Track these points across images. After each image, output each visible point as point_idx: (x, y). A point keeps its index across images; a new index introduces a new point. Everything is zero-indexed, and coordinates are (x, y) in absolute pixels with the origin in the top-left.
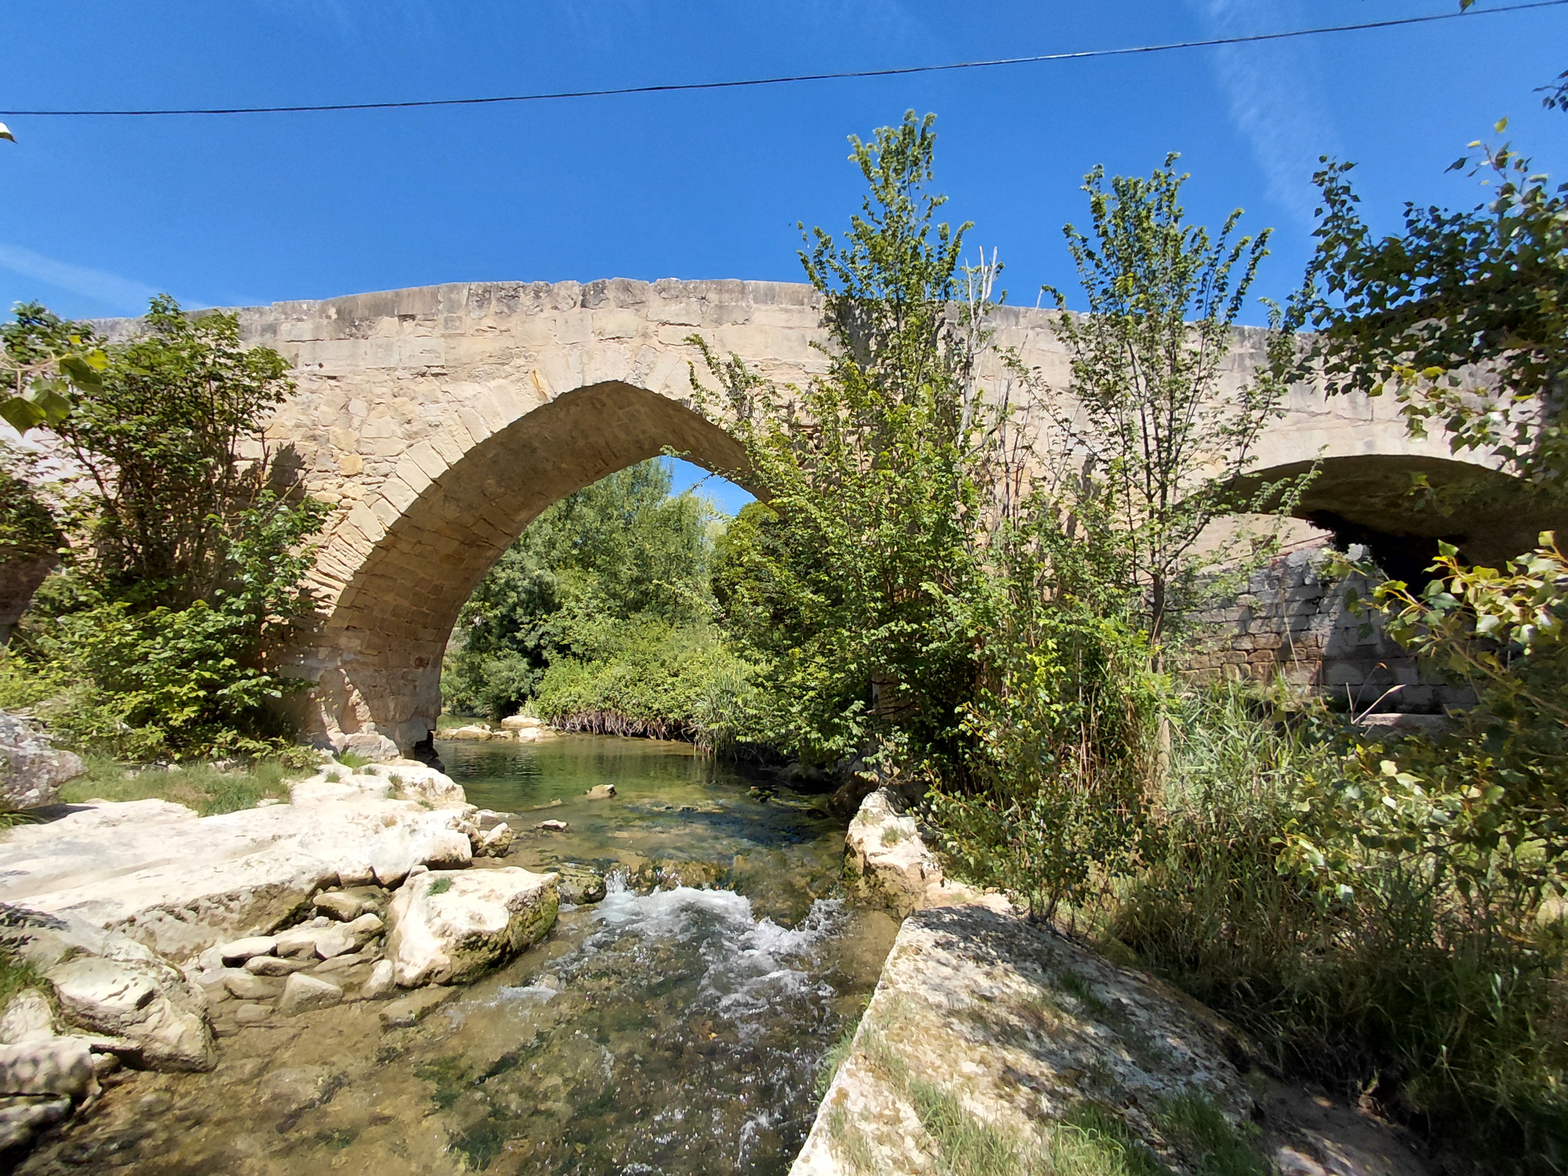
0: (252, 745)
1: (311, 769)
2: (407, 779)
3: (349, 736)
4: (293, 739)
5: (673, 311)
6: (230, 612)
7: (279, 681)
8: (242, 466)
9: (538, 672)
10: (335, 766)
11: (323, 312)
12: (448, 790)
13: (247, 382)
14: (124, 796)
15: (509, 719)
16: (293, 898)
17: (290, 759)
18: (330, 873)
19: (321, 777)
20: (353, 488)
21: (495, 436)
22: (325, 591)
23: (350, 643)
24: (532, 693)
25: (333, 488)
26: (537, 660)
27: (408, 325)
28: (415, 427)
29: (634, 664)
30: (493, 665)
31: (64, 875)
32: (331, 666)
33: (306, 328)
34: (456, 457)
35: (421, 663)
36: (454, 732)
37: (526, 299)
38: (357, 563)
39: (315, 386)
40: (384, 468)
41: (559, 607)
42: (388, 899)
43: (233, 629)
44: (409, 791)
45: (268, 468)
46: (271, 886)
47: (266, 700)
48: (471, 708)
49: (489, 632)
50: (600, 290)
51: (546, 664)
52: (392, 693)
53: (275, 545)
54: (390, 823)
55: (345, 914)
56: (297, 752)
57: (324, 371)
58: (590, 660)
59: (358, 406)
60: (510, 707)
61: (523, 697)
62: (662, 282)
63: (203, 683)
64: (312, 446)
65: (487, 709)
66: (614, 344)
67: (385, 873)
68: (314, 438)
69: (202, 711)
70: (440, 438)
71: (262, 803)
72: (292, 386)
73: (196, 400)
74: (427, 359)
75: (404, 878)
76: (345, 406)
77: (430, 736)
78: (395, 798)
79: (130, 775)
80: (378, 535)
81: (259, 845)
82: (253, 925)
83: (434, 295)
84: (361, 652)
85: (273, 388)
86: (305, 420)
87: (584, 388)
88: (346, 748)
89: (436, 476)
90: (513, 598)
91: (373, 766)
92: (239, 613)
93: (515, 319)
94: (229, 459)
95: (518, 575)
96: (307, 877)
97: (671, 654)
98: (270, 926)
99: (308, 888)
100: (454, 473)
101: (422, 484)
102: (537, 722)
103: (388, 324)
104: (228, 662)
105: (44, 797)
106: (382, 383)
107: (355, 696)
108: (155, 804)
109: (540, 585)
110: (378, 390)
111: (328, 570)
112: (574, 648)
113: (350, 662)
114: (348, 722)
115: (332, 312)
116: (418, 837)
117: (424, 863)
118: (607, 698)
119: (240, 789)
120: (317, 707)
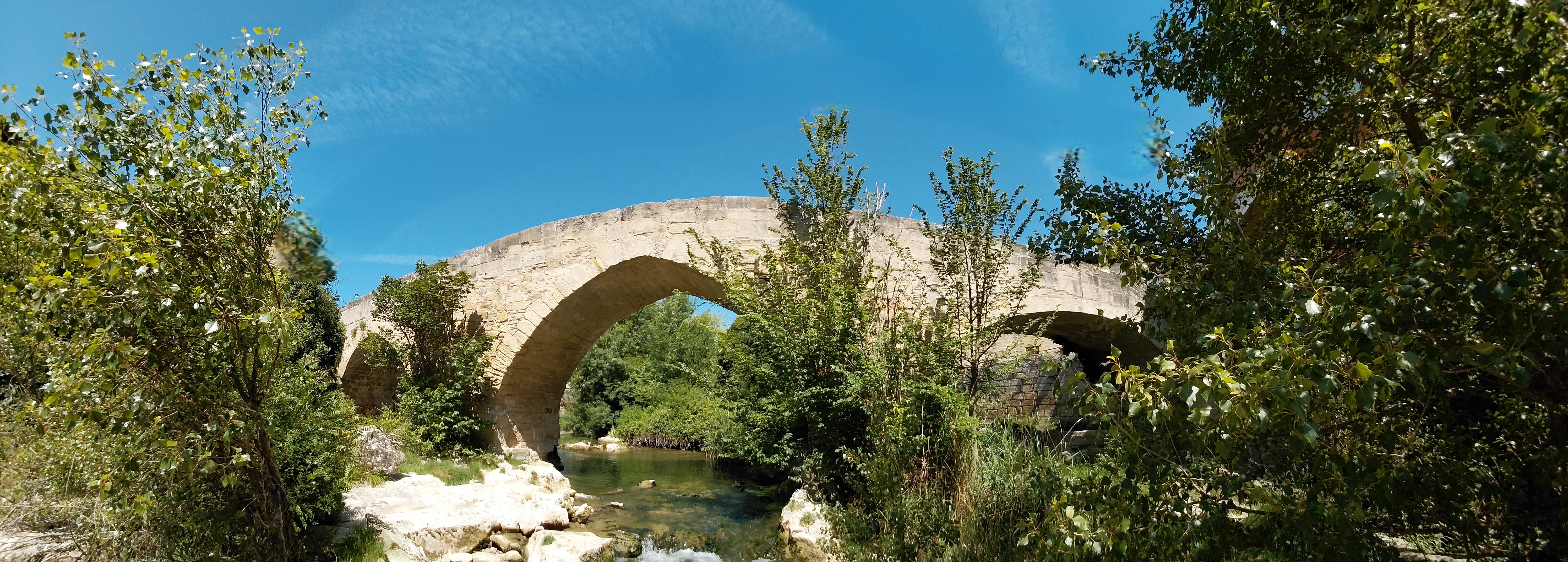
0: (468, 452)
1: (494, 465)
2: (539, 474)
3: (511, 449)
4: (487, 450)
5: (677, 216)
6: (456, 390)
7: (478, 421)
8: (458, 324)
9: (617, 413)
10: (505, 465)
11: (486, 250)
12: (561, 481)
13: (455, 287)
14: (420, 472)
15: (602, 438)
16: (480, 535)
17: (485, 460)
18: (497, 524)
19: (498, 470)
20: (504, 328)
21: (575, 292)
22: (496, 377)
23: (510, 402)
24: (614, 424)
25: (495, 328)
26: (615, 406)
27: (526, 247)
28: (532, 294)
29: (672, 407)
30: (592, 409)
31: (397, 506)
32: (501, 414)
33: (478, 260)
34: (554, 305)
35: (548, 411)
36: (571, 445)
37: (588, 223)
38: (509, 363)
39: (484, 284)
40: (518, 316)
41: (628, 377)
42: (526, 542)
43: (456, 397)
44: (541, 480)
45: (467, 323)
46: (471, 527)
47: (472, 431)
48: (583, 432)
49: (589, 392)
50: (631, 211)
51: (621, 408)
52: (534, 427)
53: (471, 357)
54: (529, 498)
55: (503, 548)
56: (488, 456)
57: (487, 276)
58: (647, 406)
59: (504, 289)
60: (604, 432)
61: (609, 427)
62: (670, 201)
63: (446, 423)
64: (485, 311)
65: (591, 433)
66: (643, 237)
67: (525, 528)
68: (485, 307)
69: (447, 435)
70: (546, 297)
71: (471, 482)
72: (472, 285)
73: (436, 300)
74: (536, 261)
75: (533, 531)
76: (498, 290)
77: (556, 449)
78: (534, 483)
79: (423, 462)
80: (517, 349)
81: (468, 504)
82: (464, 546)
83: (538, 231)
84: (515, 407)
85: (465, 288)
86: (481, 299)
87: (624, 262)
88: (511, 455)
89: (545, 316)
90: (600, 373)
91: (524, 465)
92: (458, 390)
93: (582, 233)
94: (452, 322)
95: (603, 361)
96: (487, 524)
97: (692, 402)
98: (471, 548)
99: (488, 530)
100: (555, 313)
101: (538, 322)
102: (617, 440)
103: (514, 249)
104: (456, 413)
105: (394, 470)
106: (515, 277)
107: (515, 428)
108: (429, 477)
109: (616, 366)
110: (512, 280)
111: (496, 367)
112: (637, 399)
113: (511, 412)
114: (512, 440)
115: (490, 249)
116: (538, 508)
117: (542, 525)
118: (657, 427)
119: (461, 474)
120: (496, 433)
